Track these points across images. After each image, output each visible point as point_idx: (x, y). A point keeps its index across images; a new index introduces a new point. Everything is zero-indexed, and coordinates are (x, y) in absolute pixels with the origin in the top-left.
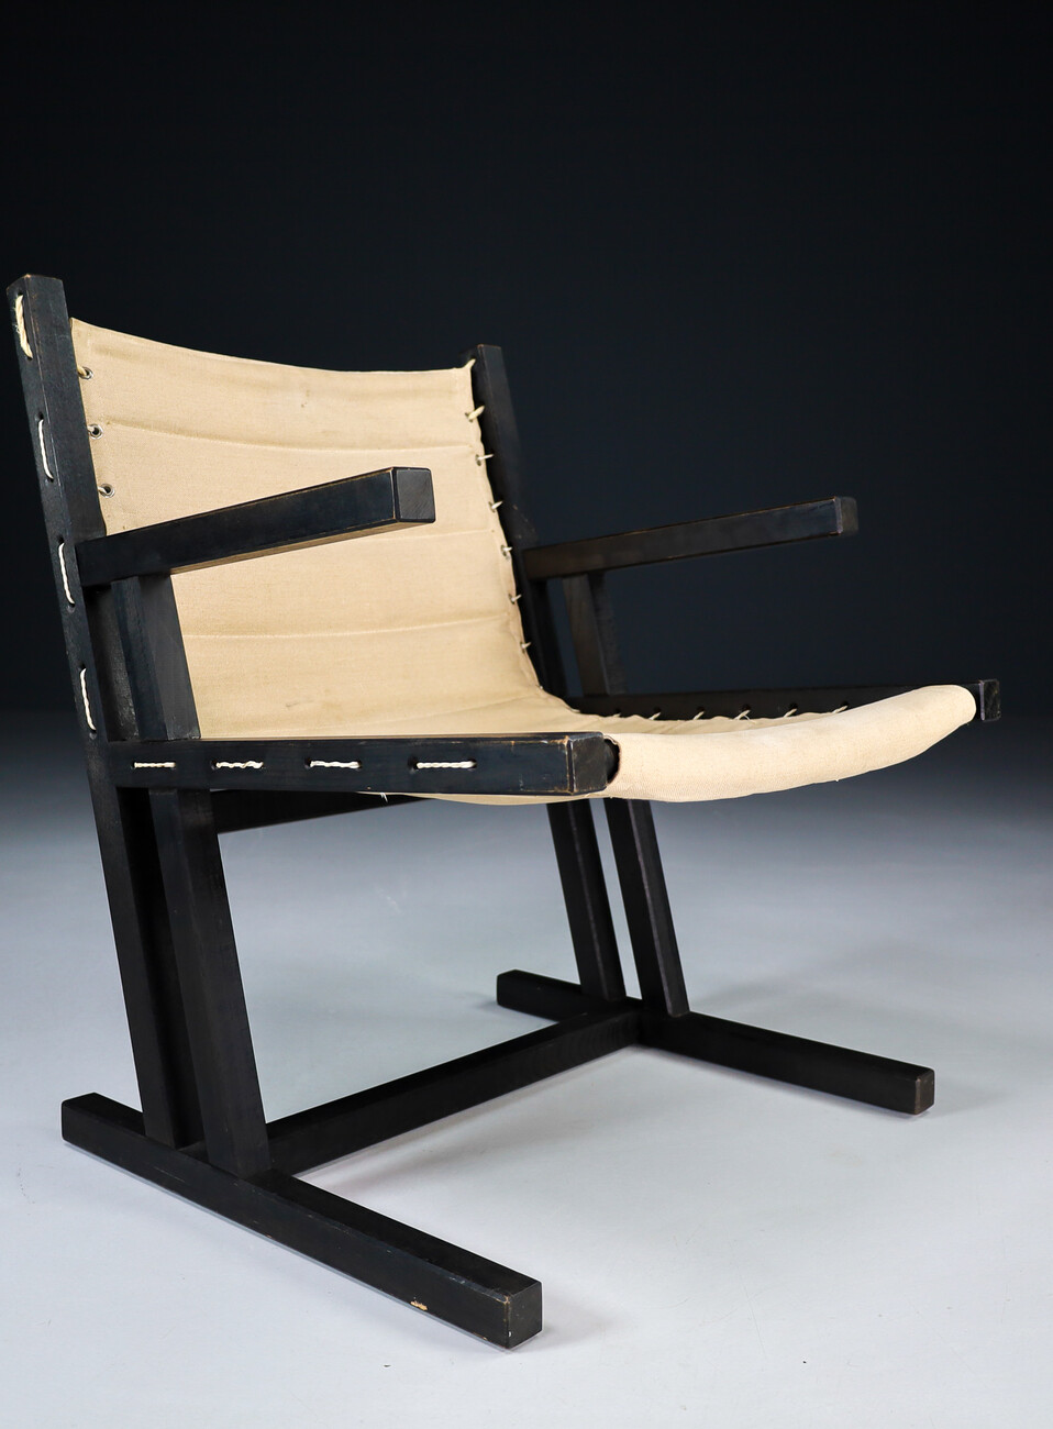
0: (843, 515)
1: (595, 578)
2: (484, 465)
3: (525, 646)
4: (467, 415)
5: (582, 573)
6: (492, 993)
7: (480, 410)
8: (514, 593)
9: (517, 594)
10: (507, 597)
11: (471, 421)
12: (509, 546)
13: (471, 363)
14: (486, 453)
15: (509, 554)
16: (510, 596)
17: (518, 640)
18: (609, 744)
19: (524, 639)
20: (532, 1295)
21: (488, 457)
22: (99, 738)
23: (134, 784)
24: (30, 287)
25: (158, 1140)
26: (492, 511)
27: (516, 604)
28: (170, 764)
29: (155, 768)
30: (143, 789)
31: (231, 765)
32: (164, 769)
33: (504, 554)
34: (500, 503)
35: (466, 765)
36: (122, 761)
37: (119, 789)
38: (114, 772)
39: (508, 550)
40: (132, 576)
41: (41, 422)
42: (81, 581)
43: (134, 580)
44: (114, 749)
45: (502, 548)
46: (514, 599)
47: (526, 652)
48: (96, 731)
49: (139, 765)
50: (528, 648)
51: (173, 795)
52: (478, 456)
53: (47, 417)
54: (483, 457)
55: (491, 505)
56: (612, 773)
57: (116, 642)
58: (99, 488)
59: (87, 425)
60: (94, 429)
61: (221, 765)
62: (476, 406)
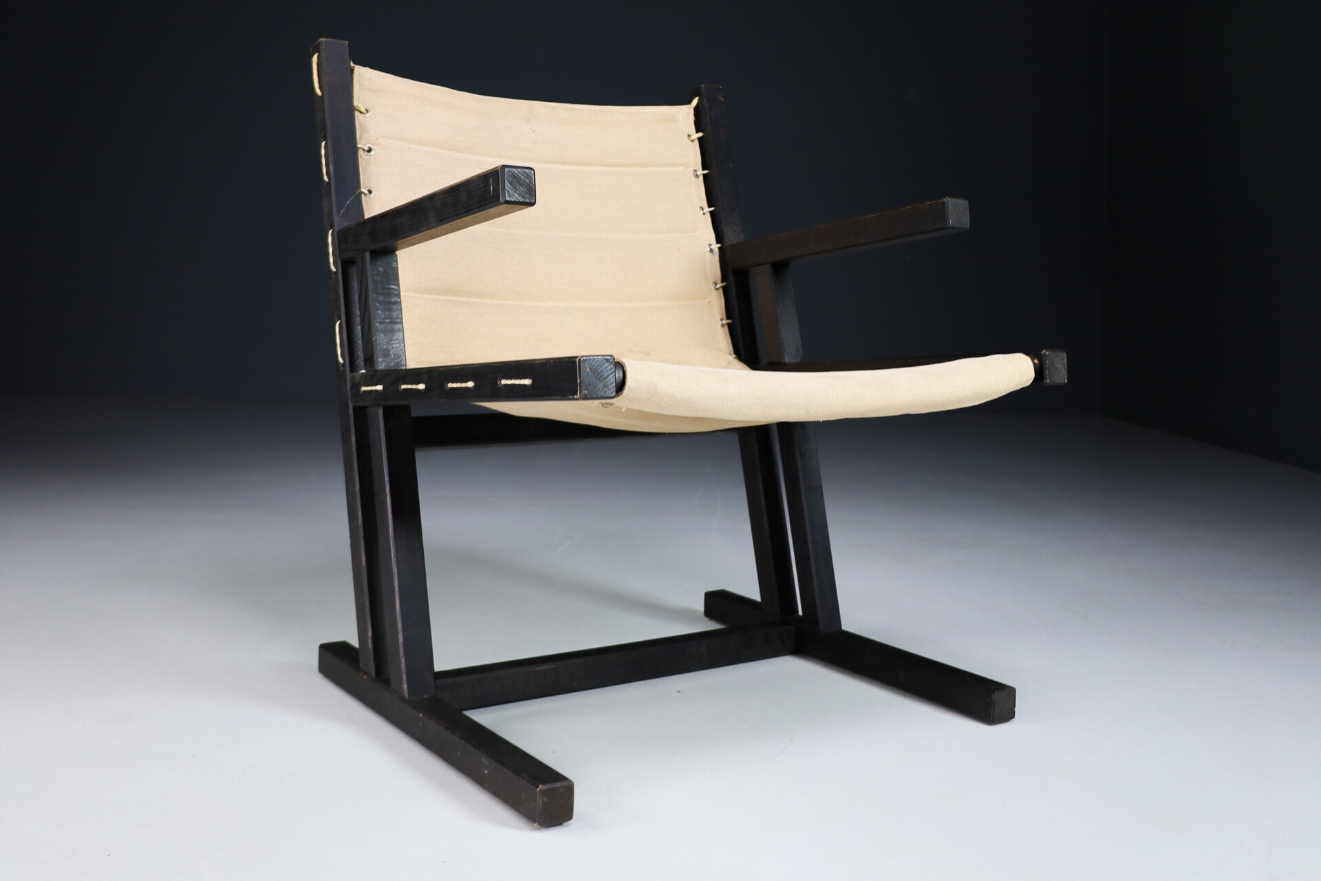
0: (957, 212)
1: (779, 268)
2: (701, 178)
3: (725, 322)
4: (689, 136)
5: (767, 263)
6: (700, 606)
7: (700, 134)
8: (720, 280)
9: (722, 282)
10: (711, 283)
11: (693, 141)
12: (718, 242)
13: (695, 101)
14: (703, 169)
15: (716, 251)
16: (716, 284)
17: (719, 317)
18: (620, 366)
19: (725, 317)
20: (561, 790)
21: (705, 172)
22: (344, 370)
23: (361, 404)
24: (323, 47)
25: (366, 673)
26: (704, 214)
27: (721, 290)
28: (380, 387)
29: (371, 391)
30: (365, 408)
31: (409, 387)
32: (376, 391)
33: (711, 250)
34: (712, 209)
35: (527, 382)
36: (356, 387)
37: (355, 409)
38: (353, 396)
39: (716, 247)
40: (366, 251)
41: (323, 143)
42: (340, 256)
43: (367, 255)
44: (352, 378)
45: (710, 245)
46: (718, 286)
47: (726, 327)
48: (344, 365)
49: (364, 389)
50: (729, 325)
51: (381, 411)
52: (695, 171)
53: (328, 139)
54: (701, 172)
55: (703, 209)
56: (621, 386)
57: (357, 300)
58: (363, 190)
59: (359, 146)
60: (366, 148)
61: (404, 387)
62: (697, 132)
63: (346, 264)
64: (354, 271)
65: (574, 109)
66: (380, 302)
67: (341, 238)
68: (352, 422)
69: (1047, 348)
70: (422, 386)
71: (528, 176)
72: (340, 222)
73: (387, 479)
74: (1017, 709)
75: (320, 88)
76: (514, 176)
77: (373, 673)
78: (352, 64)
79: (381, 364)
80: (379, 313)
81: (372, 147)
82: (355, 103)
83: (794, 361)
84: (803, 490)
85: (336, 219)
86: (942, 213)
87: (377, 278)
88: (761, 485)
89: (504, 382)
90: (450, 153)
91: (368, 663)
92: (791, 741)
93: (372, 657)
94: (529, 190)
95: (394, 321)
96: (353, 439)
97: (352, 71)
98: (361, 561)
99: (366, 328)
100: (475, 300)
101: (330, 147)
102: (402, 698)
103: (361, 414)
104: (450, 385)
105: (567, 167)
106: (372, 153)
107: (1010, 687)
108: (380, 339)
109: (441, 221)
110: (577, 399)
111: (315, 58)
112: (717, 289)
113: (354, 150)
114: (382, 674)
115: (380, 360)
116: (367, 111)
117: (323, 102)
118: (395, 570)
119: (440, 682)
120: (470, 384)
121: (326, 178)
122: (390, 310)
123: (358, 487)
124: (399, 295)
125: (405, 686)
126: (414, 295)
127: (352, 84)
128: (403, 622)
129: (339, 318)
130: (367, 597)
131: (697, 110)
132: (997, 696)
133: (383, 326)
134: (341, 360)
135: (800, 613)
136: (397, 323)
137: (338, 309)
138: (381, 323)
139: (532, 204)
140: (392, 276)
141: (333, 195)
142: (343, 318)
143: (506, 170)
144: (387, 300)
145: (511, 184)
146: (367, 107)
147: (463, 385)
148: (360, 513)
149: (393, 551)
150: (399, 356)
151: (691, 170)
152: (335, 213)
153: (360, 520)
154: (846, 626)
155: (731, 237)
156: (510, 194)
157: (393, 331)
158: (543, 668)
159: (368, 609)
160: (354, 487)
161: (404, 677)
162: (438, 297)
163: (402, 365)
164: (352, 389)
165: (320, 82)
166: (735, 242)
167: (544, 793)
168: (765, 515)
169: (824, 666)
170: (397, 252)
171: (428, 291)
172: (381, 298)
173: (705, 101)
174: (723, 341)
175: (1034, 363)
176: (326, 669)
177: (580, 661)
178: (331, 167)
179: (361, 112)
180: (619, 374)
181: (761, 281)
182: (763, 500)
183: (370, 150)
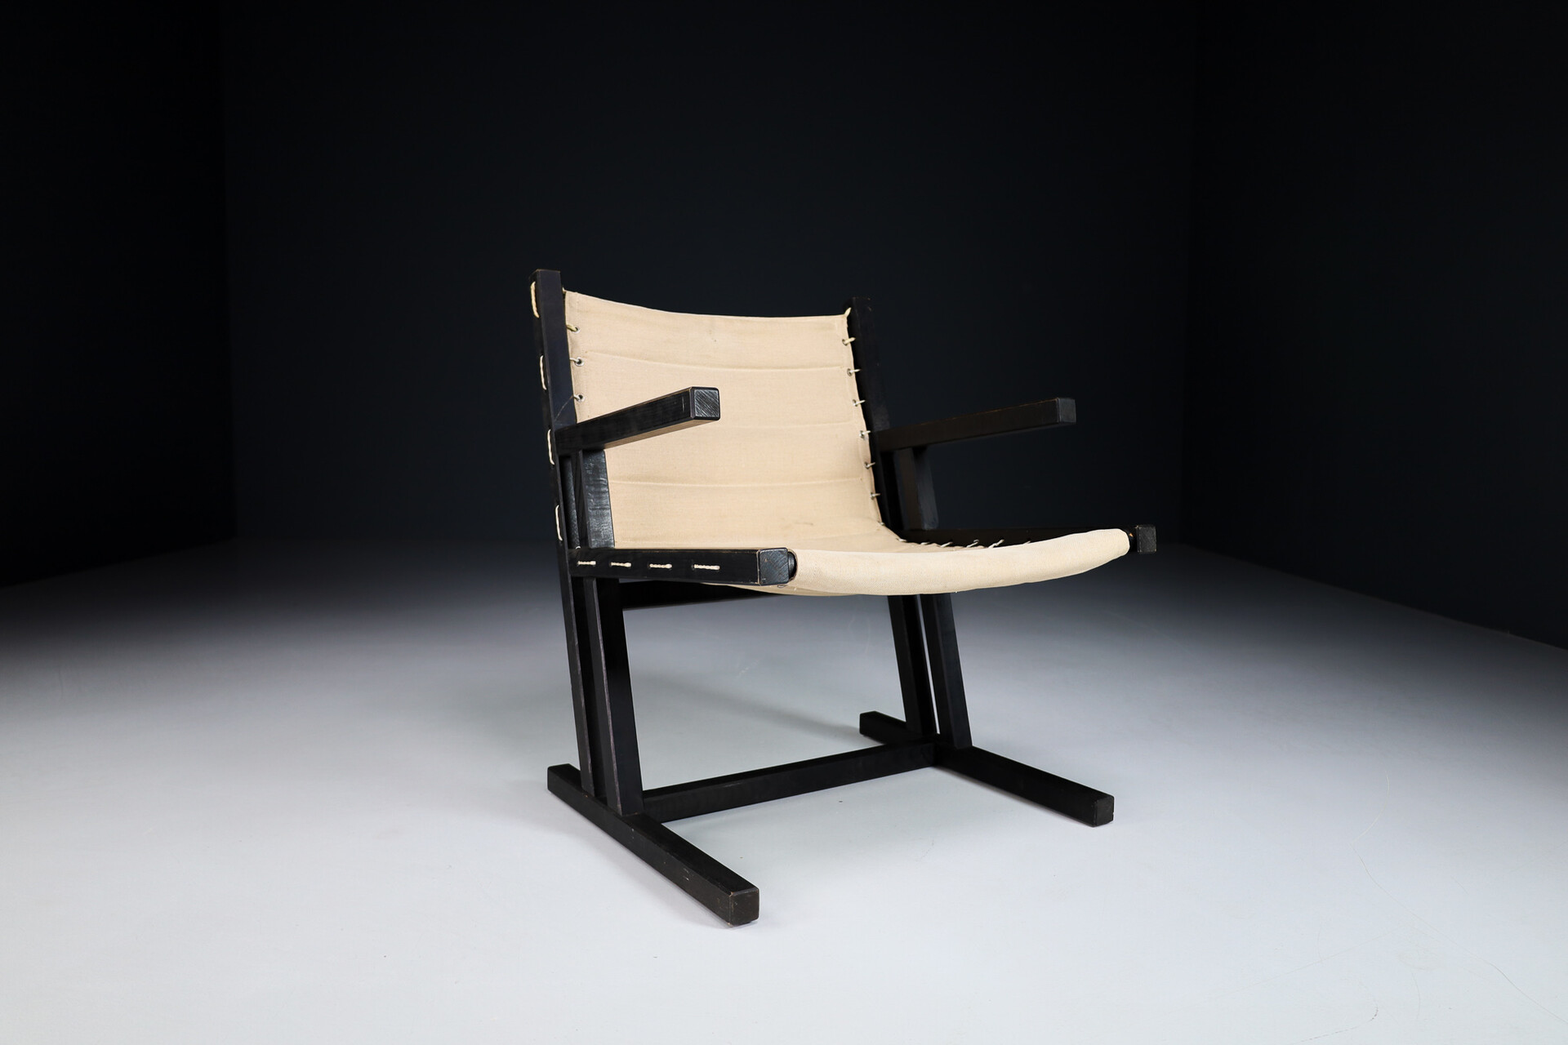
0: (1066, 409)
1: (919, 451)
2: (854, 375)
3: (874, 495)
4: (843, 340)
5: (908, 447)
6: (857, 724)
7: (853, 339)
8: (870, 461)
9: (872, 462)
10: (863, 463)
11: (846, 345)
12: (868, 429)
13: (848, 312)
14: (855, 368)
15: (867, 436)
16: (867, 464)
17: (869, 492)
18: (791, 555)
19: (874, 492)
20: (749, 896)
21: (857, 370)
22: (564, 546)
23: (578, 575)
24: (539, 277)
25: (587, 793)
26: (856, 406)
27: (871, 469)
28: (593, 563)
29: (586, 565)
30: (581, 578)
31: (618, 564)
32: (590, 565)
33: (863, 436)
34: (863, 401)
35: (716, 568)
36: (573, 561)
37: (572, 578)
38: (570, 567)
39: (866, 433)
40: (580, 450)
41: (542, 358)
42: (558, 452)
43: (580, 453)
44: (570, 553)
45: (862, 432)
46: (869, 466)
47: (876, 499)
48: (563, 542)
49: (580, 563)
50: (877, 497)
51: (594, 583)
52: (849, 370)
53: (546, 354)
54: (853, 371)
55: (855, 402)
56: (793, 573)
57: (572, 488)
58: (575, 396)
59: (571, 359)
60: (577, 361)
61: (613, 564)
62: (850, 337)
63: (562, 459)
64: (569, 464)
65: (748, 321)
66: (592, 493)
67: (559, 437)
68: (571, 589)
69: (1139, 524)
70: (628, 565)
71: (713, 396)
72: (557, 424)
73: (600, 637)
74: (1115, 813)
75: (538, 311)
76: (702, 396)
77: (593, 794)
78: (564, 290)
79: (594, 543)
80: (591, 502)
81: (582, 359)
82: (567, 323)
83: (931, 528)
84: (940, 633)
85: (554, 421)
86: (1054, 409)
87: (589, 472)
88: (905, 629)
89: (696, 566)
90: (646, 362)
91: (588, 784)
92: (933, 844)
93: (592, 781)
94: (714, 407)
95: (604, 508)
96: (572, 603)
97: (564, 295)
98: (581, 703)
99: (581, 514)
100: (669, 484)
101: (547, 357)
102: (617, 815)
103: (578, 583)
104: (652, 566)
105: (743, 370)
106: (582, 364)
107: (1110, 796)
108: (593, 523)
109: (642, 430)
110: (758, 585)
111: (533, 286)
112: (868, 468)
113: (567, 363)
114: (600, 795)
115: (593, 540)
116: (577, 329)
117: (540, 324)
118: (609, 712)
119: (648, 800)
120: (669, 566)
121: (544, 387)
122: (600, 498)
123: (577, 643)
124: (607, 486)
125: (619, 806)
126: (619, 482)
127: (564, 306)
128: (616, 754)
129: (558, 504)
130: (586, 732)
131: (849, 318)
132: (1100, 803)
133: (595, 511)
134: (560, 539)
135: (938, 732)
136: (606, 509)
137: (558, 496)
138: (593, 509)
139: (717, 419)
140: (601, 469)
141: (551, 402)
142: (562, 503)
143: (696, 391)
144: (597, 490)
145: (700, 403)
146: (579, 326)
147: (663, 566)
148: (579, 664)
149: (607, 696)
150: (608, 537)
151: (846, 369)
152: (552, 416)
153: (580, 669)
154: (975, 744)
155: (879, 426)
156: (699, 411)
157: (602, 516)
158: (730, 785)
159: (587, 742)
160: (574, 642)
161: (619, 799)
162: (639, 483)
163: (611, 544)
164: (569, 563)
165: (537, 306)
166: (881, 429)
167: (736, 899)
168: (909, 653)
169: (958, 776)
170: (605, 450)
171: (630, 479)
172: (593, 489)
173: (856, 311)
174: (872, 510)
175: (1129, 537)
176: (553, 787)
177: (760, 778)
178: (548, 378)
179: (572, 330)
180: (791, 563)
181: (904, 462)
182: (907, 640)
183: (580, 362)
